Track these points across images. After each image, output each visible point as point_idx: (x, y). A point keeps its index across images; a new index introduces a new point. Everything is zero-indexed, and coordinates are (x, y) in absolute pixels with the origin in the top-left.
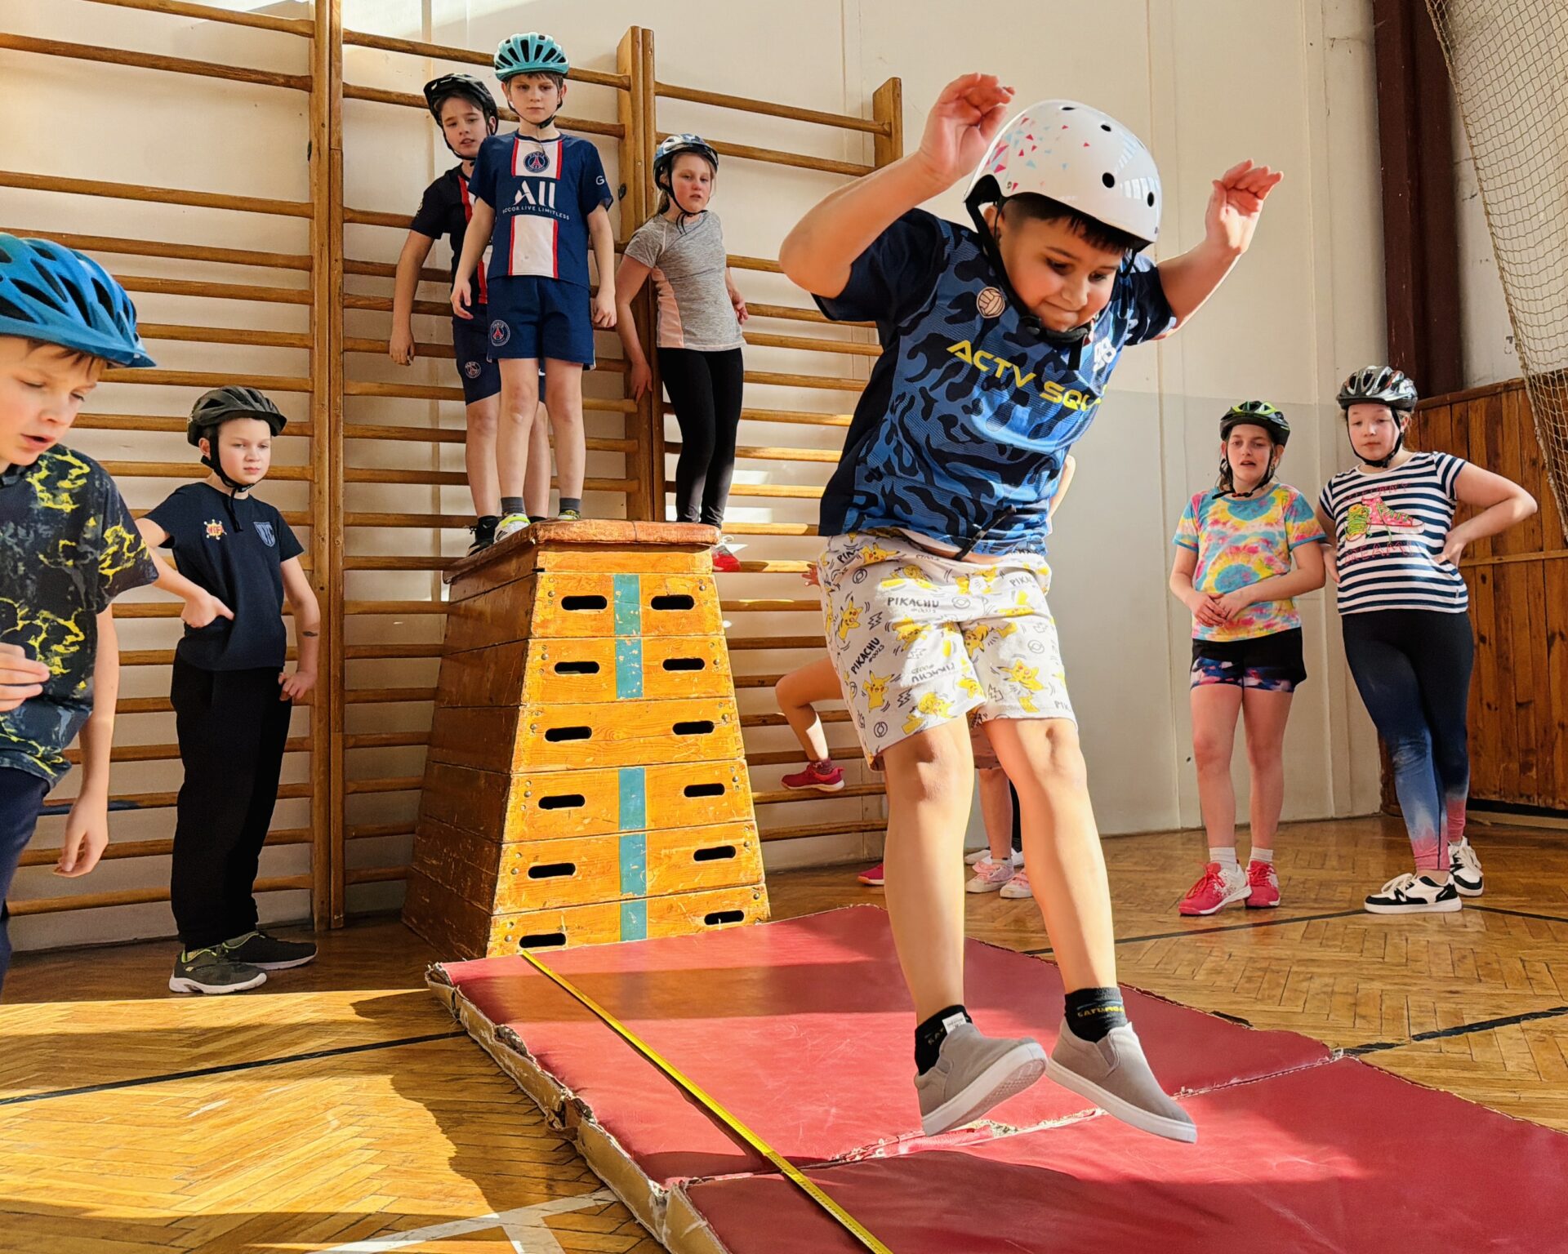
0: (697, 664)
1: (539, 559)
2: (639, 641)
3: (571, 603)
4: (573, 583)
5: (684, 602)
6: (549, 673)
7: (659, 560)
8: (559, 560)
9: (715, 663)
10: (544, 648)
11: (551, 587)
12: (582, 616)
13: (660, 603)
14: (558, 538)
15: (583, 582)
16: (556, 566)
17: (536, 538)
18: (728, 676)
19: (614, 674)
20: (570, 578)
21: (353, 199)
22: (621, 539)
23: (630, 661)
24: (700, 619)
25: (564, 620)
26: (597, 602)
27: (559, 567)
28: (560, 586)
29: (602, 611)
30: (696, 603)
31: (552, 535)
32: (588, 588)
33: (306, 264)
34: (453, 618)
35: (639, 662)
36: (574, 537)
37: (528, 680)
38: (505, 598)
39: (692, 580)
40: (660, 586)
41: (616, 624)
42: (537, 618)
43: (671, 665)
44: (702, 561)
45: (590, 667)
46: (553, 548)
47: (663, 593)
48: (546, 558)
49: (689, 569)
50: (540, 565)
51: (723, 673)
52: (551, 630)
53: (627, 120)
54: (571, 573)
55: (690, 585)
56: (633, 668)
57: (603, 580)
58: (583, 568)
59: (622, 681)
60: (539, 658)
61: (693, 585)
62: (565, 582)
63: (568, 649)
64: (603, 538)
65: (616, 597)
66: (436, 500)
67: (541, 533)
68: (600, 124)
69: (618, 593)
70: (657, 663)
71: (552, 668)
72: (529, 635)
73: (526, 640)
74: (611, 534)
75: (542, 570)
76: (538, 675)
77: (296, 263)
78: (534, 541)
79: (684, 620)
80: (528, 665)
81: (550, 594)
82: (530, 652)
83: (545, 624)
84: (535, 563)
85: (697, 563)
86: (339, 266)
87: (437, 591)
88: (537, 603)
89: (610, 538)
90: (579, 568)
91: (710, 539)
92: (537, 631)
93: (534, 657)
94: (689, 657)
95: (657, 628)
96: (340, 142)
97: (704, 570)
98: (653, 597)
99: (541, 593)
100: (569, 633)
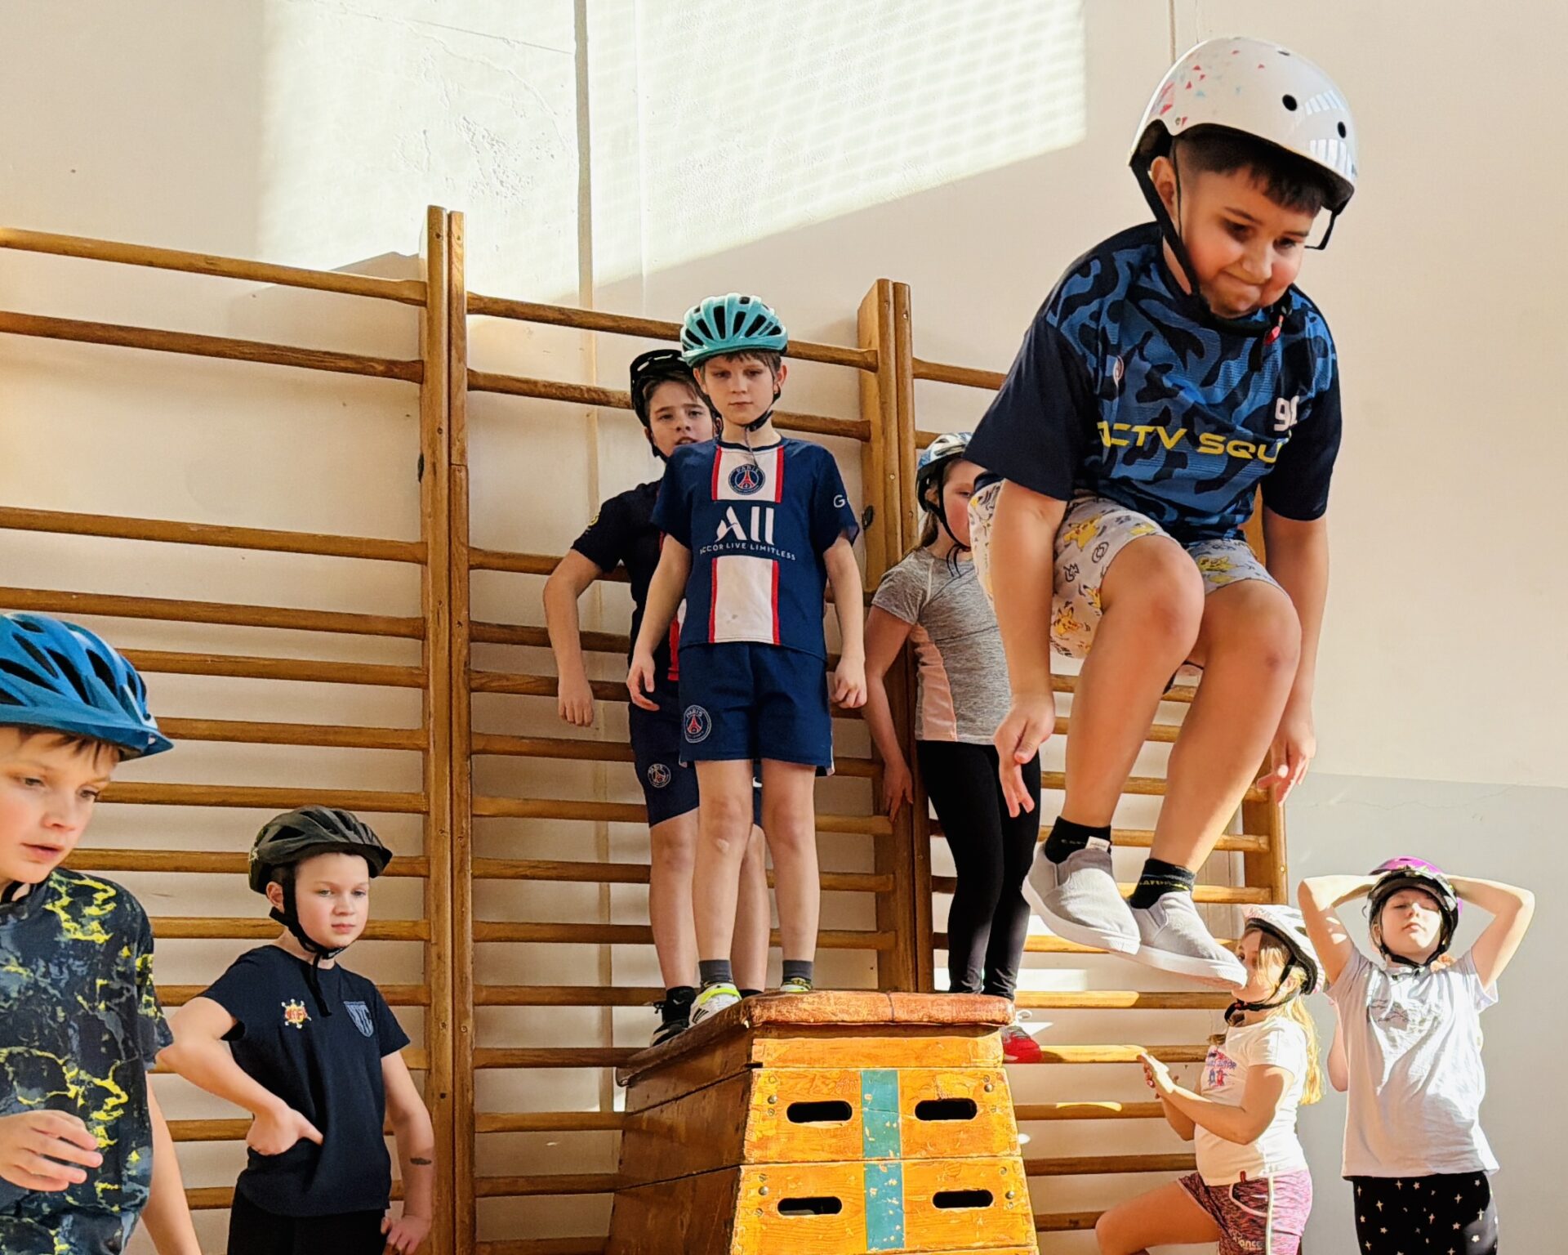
0: (981, 1198)
1: (754, 1049)
2: (899, 1166)
3: (800, 1113)
4: (803, 1084)
5: (963, 1109)
6: (769, 1214)
7: (928, 1046)
8: (784, 1050)
9: (1007, 1196)
10: (763, 1177)
11: (772, 1089)
12: (817, 1130)
13: (928, 1110)
14: (780, 1018)
15: (818, 1082)
16: (779, 1059)
17: (750, 1019)
18: (1026, 1215)
19: (862, 1215)
20: (799, 1076)
21: (483, 533)
22: (872, 1018)
23: (886, 1195)
24: (987, 1133)
25: (791, 1137)
26: (838, 1111)
27: (783, 1061)
28: (786, 1087)
29: (844, 1123)
30: (980, 1111)
31: (773, 1014)
32: (825, 1090)
33: (416, 630)
34: (630, 1136)
35: (899, 1196)
36: (805, 1016)
37: (739, 1225)
38: (707, 1105)
39: (973, 1076)
40: (927, 1086)
41: (865, 1141)
42: (752, 1136)
43: (945, 1200)
44: (987, 1049)
45: (829, 1205)
46: (775, 1033)
47: (931, 1095)
48: (765, 1049)
49: (968, 1060)
50: (755, 1058)
51: (1019, 1210)
52: (772, 1152)
53: (874, 416)
54: (801, 1068)
55: (972, 1083)
56: (893, 1207)
57: (846, 1079)
58: (818, 1061)
59: (875, 1225)
60: (754, 1192)
61: (975, 1084)
62: (792, 1082)
63: (796, 1179)
64: (847, 1018)
65: (864, 1103)
66: (606, 966)
67: (757, 1012)
68: (833, 421)
69: (868, 1097)
70: (924, 1198)
71: (774, 1207)
72: (741, 1159)
73: (736, 1167)
74: (858, 1013)
75: (759, 1065)
76: (754, 1216)
77: (403, 630)
78: (747, 1023)
79: (962, 1135)
80: (740, 1203)
81: (770, 1101)
82: (742, 1185)
83: (763, 1142)
84: (749, 1056)
85: (981, 1052)
86: (464, 631)
87: (607, 1097)
88: (752, 1113)
89: (855, 1018)
90: (811, 1062)
91: (998, 1017)
92: (752, 1154)
93: (747, 1192)
94: (971, 1188)
95: (924, 1147)
96: (463, 454)
97: (991, 1061)
98: (917, 1102)
99: (757, 1099)
100: (798, 1156)
